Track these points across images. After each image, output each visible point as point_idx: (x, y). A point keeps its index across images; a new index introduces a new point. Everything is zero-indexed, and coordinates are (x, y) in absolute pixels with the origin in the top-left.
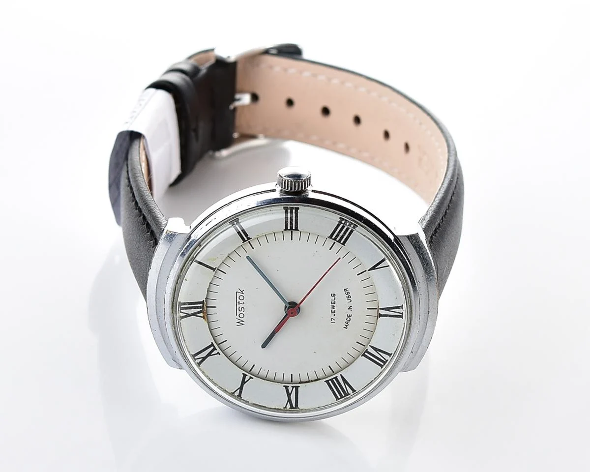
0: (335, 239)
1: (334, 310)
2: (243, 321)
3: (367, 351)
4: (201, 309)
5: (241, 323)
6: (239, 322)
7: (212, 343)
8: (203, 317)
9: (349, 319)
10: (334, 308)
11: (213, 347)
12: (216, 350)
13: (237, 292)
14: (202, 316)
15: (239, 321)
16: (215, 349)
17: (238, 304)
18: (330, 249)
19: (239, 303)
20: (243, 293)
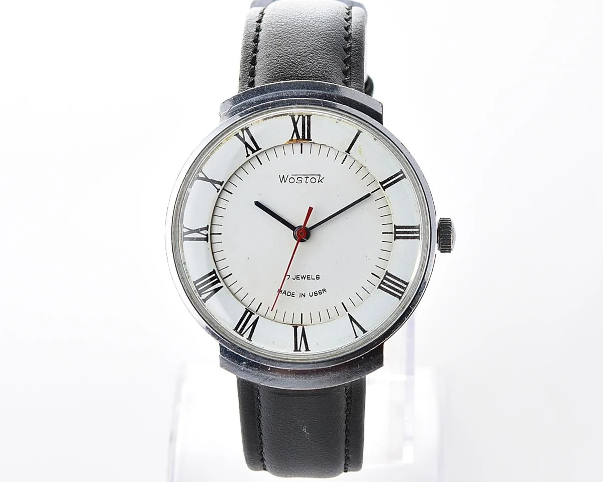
0: (385, 278)
1: (300, 278)
2: (285, 182)
3: (252, 314)
4: (301, 138)
5: (283, 179)
6: (283, 177)
7: (261, 149)
8: (292, 140)
9: (289, 294)
10: (302, 278)
11: (255, 149)
12: (252, 153)
13: (320, 175)
14: (293, 138)
15: (285, 178)
16: (253, 151)
17: (306, 176)
18: (372, 274)
19: (307, 178)
20: (319, 182)
